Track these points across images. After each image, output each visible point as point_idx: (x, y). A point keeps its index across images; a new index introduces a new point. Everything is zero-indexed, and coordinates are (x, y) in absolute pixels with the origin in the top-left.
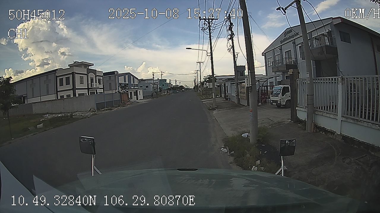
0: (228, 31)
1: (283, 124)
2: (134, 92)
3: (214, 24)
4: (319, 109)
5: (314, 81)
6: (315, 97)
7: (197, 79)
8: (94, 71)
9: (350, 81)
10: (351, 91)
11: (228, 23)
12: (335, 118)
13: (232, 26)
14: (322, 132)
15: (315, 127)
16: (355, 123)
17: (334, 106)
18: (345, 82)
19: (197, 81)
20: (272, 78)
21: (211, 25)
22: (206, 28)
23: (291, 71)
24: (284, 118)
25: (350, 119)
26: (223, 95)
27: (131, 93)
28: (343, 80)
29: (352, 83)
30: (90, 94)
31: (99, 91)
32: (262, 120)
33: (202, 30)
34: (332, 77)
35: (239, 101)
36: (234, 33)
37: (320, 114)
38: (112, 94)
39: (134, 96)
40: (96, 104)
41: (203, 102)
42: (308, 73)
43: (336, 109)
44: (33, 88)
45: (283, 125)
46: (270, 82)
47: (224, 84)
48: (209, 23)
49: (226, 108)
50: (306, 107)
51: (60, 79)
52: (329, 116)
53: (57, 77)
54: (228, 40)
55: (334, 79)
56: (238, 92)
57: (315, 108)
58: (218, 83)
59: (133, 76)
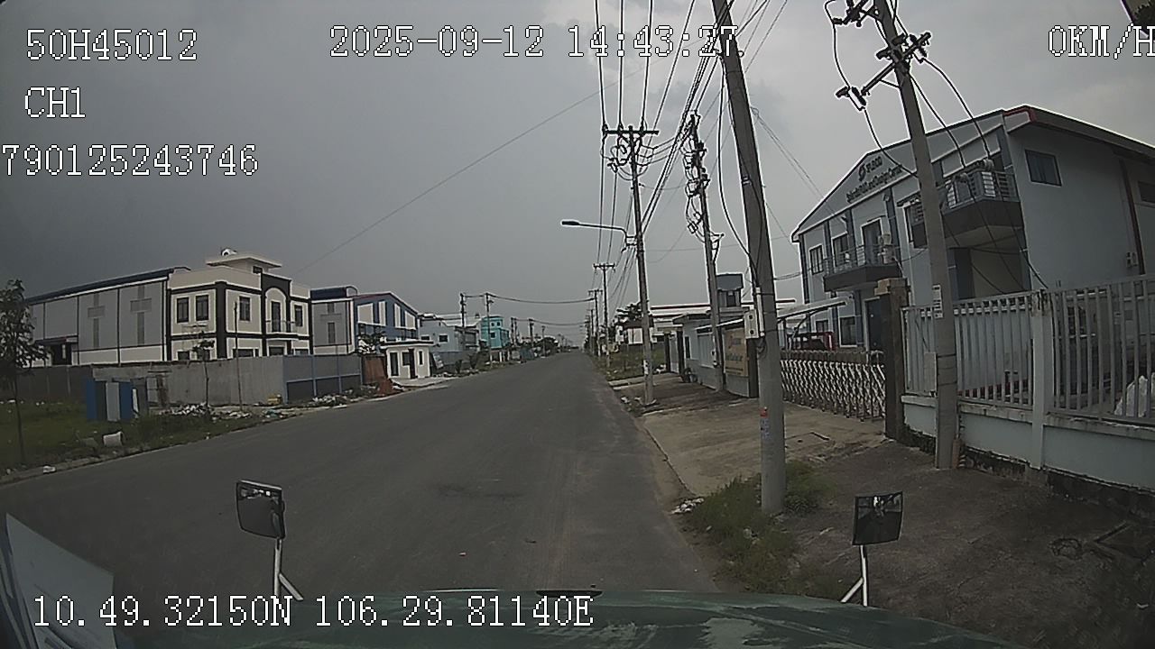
0: (688, 168)
1: (861, 450)
2: (403, 353)
3: (648, 148)
4: (975, 395)
5: (956, 312)
6: (959, 359)
7: (595, 318)
8: (284, 285)
9: (1068, 301)
10: (1072, 332)
11: (689, 145)
12: (1024, 420)
13: (701, 153)
14: (985, 468)
15: (961, 455)
16: (1088, 430)
17: (1021, 383)
18: (1052, 308)
19: (595, 324)
20: (826, 308)
21: (638, 150)
22: (622, 160)
23: (882, 287)
24: (863, 431)
25: (1072, 419)
26: (675, 368)
27: (394, 356)
28: (1047, 301)
29: (1073, 308)
30: (270, 355)
31: (297, 345)
32: (796, 440)
33: (608, 165)
34: (1012, 296)
35: (725, 383)
36: (706, 176)
37: (978, 413)
38: (337, 355)
39: (404, 364)
40: (288, 384)
41: (612, 387)
42: (936, 288)
43: (1025, 389)
44: (98, 319)
45: (861, 453)
46: (817, 323)
47: (678, 332)
48: (632, 145)
49: (685, 403)
50: (932, 393)
51: (178, 299)
52: (1005, 417)
53: (170, 292)
54: (690, 197)
55: (1017, 300)
56: (720, 354)
57: (961, 395)
58: (659, 329)
59: (400, 304)
